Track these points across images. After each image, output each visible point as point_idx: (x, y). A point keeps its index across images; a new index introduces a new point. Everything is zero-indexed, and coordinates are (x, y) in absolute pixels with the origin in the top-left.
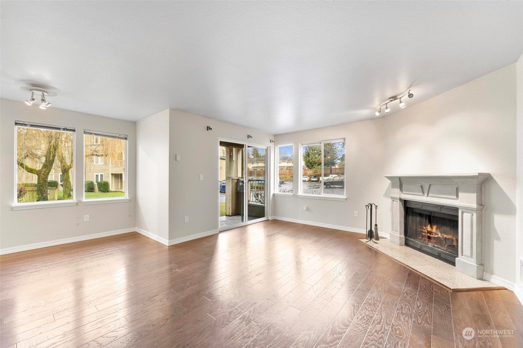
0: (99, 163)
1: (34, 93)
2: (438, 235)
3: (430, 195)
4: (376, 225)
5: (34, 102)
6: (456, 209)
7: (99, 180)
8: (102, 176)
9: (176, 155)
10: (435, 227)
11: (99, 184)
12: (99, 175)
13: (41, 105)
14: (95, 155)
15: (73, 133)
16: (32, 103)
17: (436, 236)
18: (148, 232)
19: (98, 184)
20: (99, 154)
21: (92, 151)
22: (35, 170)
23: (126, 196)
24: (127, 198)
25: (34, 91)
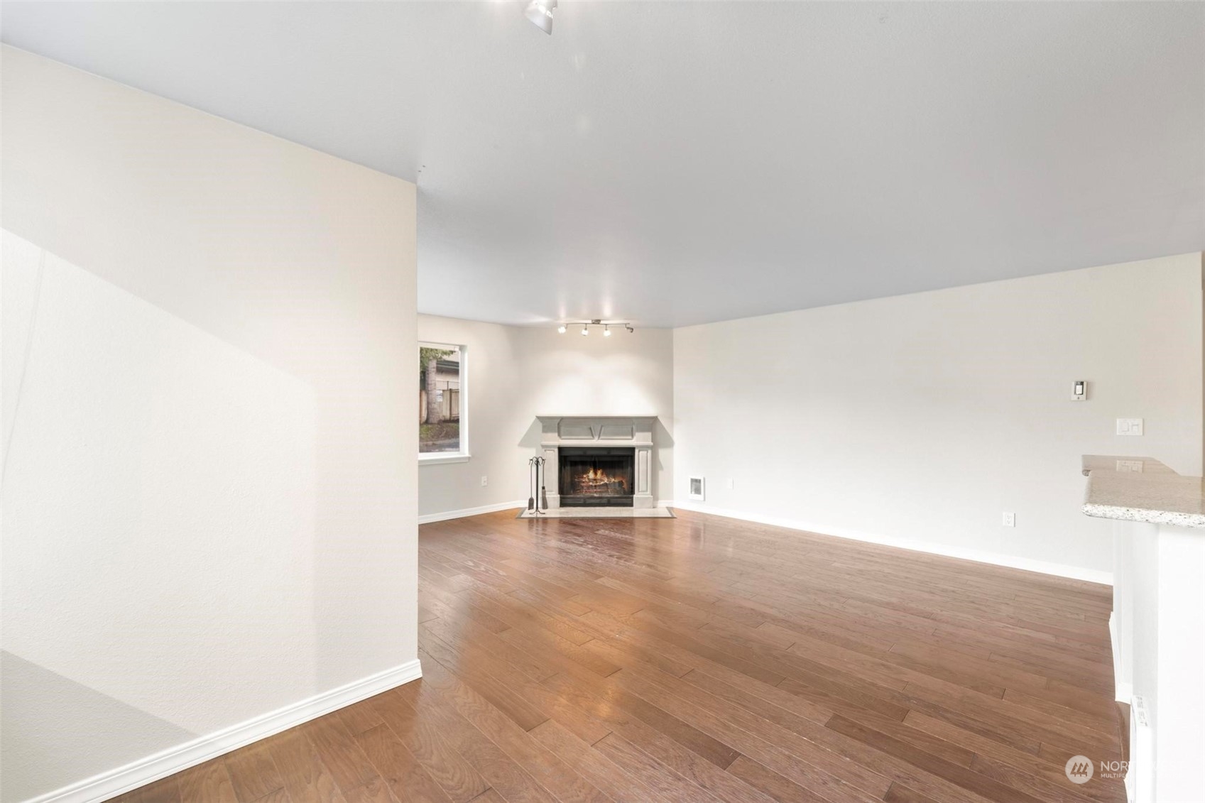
2: (603, 481)
3: (601, 437)
4: (543, 488)
6: (632, 449)
10: (599, 473)
17: (602, 483)
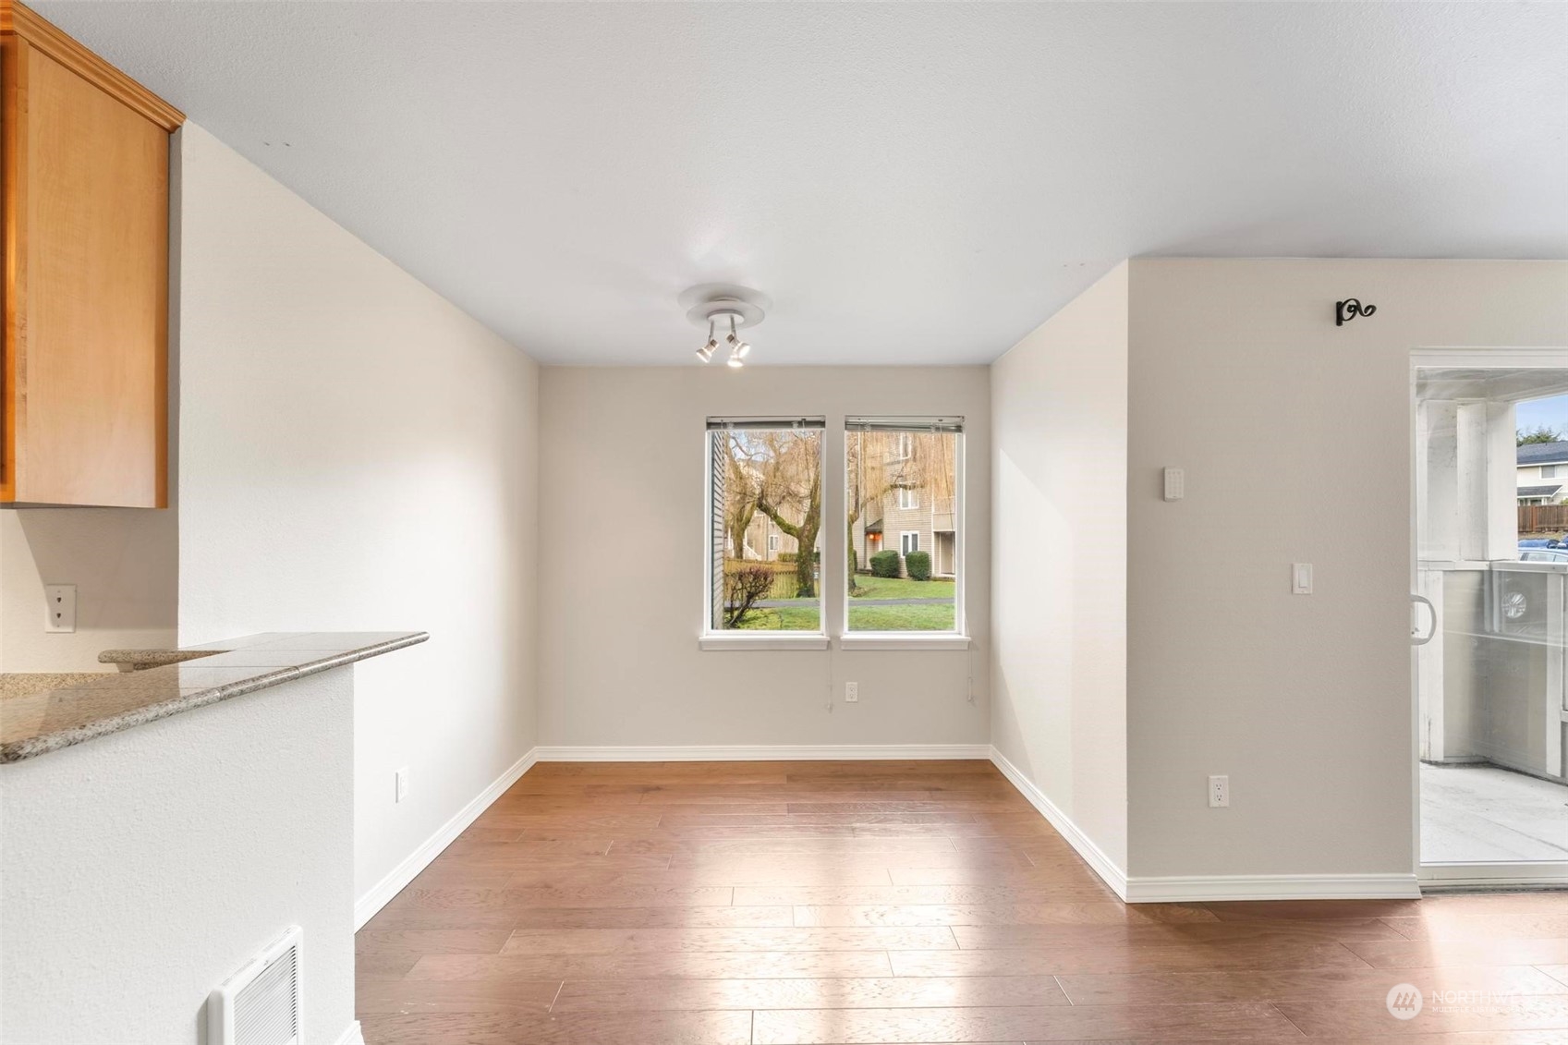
0: (910, 507)
1: (716, 324)
5: (714, 349)
7: (910, 550)
8: (915, 536)
9: (1164, 470)
11: (910, 560)
12: (910, 534)
13: (732, 357)
14: (900, 486)
15: (821, 432)
16: (709, 353)
18: (1034, 783)
19: (906, 559)
20: (909, 483)
21: (895, 478)
22: (794, 528)
23: (958, 632)
24: (963, 637)
25: (714, 317)
